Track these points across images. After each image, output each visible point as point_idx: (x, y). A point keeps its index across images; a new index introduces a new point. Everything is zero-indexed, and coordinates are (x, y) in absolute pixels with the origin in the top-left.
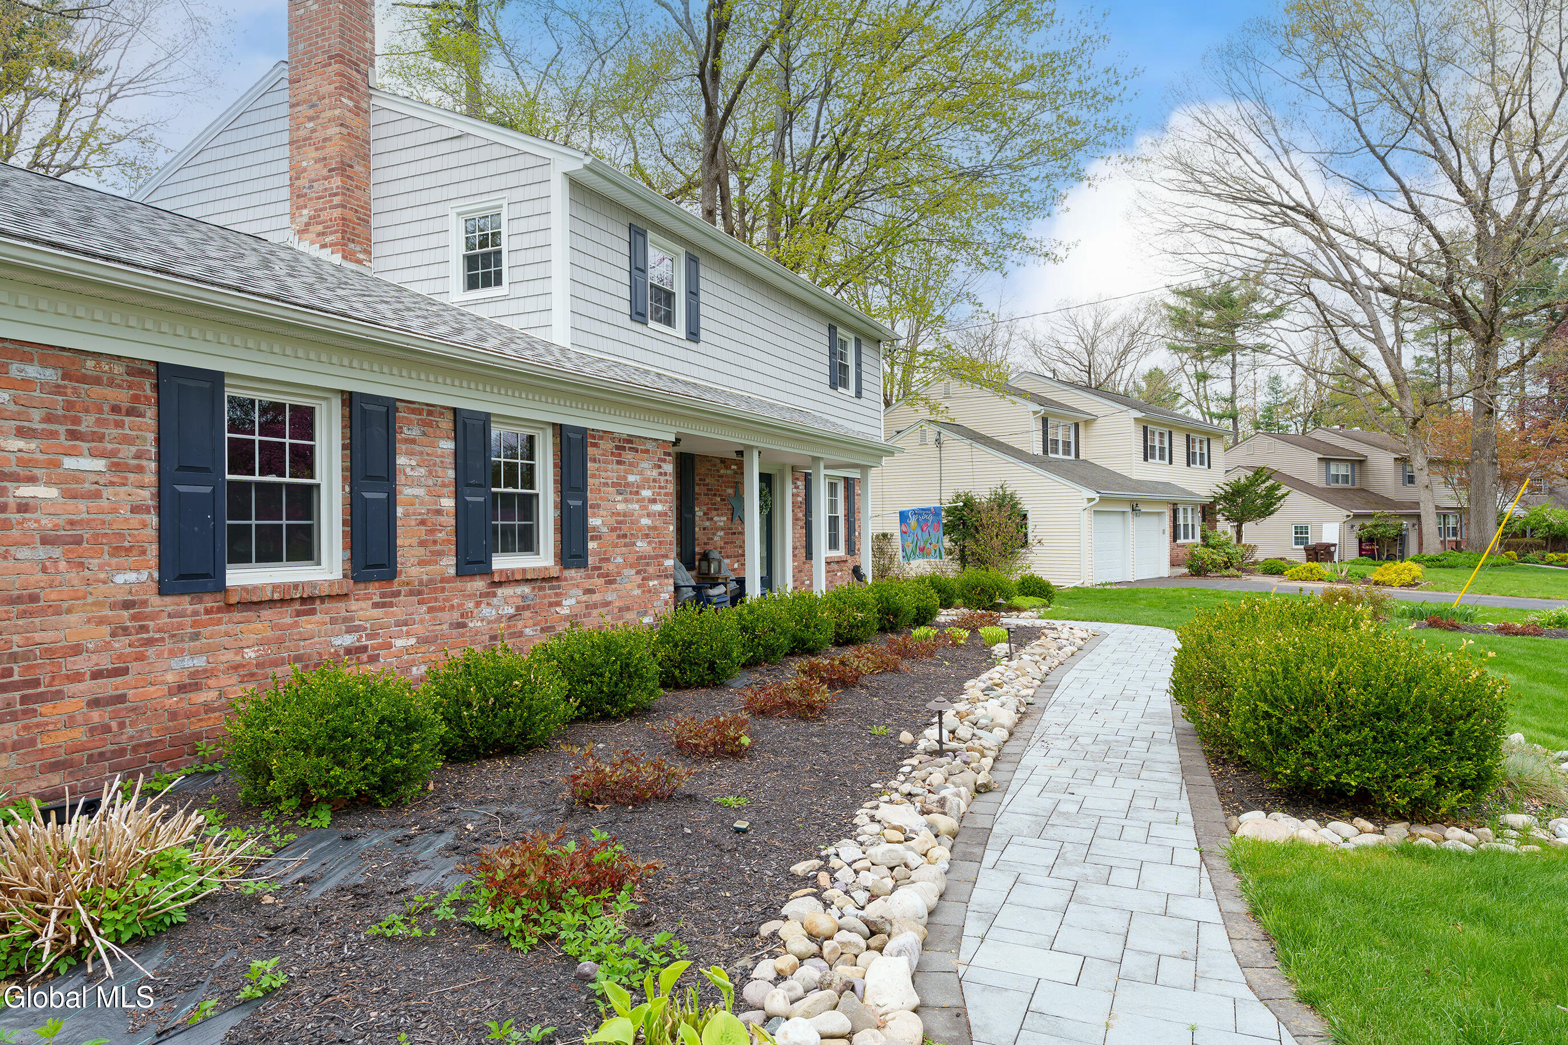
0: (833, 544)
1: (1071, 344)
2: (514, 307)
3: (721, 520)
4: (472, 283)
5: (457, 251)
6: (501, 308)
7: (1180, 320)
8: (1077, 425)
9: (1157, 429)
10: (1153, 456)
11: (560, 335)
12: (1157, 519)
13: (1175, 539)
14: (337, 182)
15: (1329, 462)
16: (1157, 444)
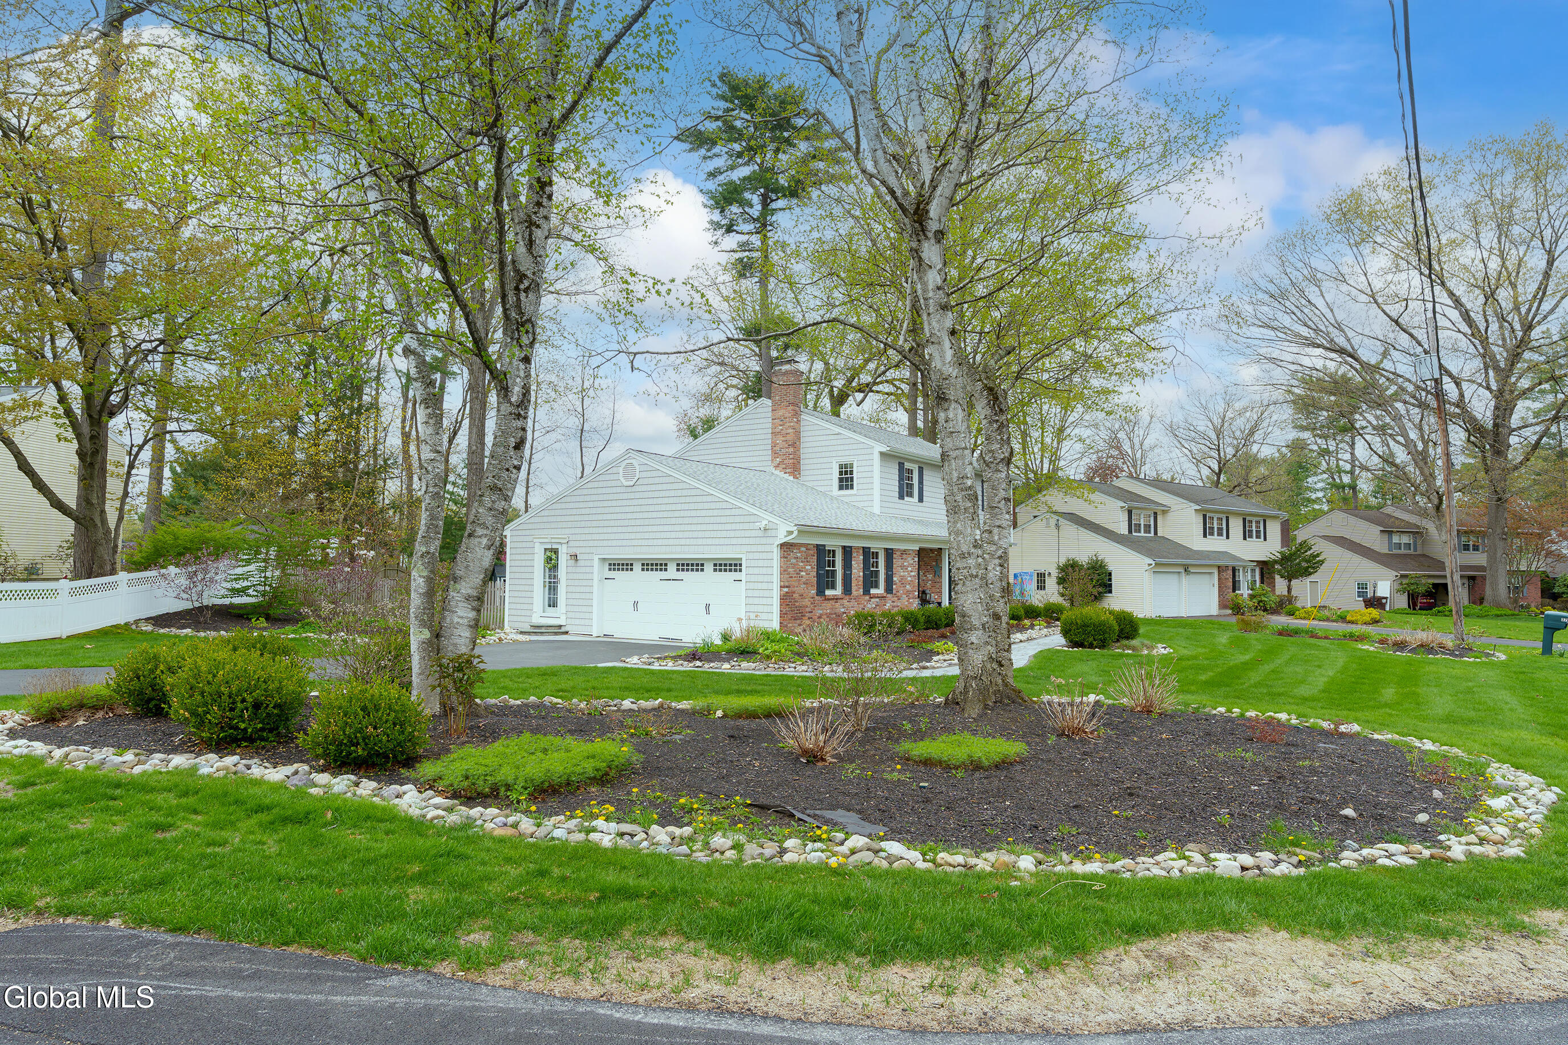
1: (1203, 425)
2: (859, 498)
3: (930, 576)
4: (841, 488)
5: (836, 475)
6: (854, 499)
7: (1305, 406)
8: (1156, 514)
9: (1216, 516)
10: (1212, 534)
11: (877, 510)
12: (1207, 577)
13: (1234, 590)
14: (791, 450)
15: (1390, 533)
16: (1215, 526)
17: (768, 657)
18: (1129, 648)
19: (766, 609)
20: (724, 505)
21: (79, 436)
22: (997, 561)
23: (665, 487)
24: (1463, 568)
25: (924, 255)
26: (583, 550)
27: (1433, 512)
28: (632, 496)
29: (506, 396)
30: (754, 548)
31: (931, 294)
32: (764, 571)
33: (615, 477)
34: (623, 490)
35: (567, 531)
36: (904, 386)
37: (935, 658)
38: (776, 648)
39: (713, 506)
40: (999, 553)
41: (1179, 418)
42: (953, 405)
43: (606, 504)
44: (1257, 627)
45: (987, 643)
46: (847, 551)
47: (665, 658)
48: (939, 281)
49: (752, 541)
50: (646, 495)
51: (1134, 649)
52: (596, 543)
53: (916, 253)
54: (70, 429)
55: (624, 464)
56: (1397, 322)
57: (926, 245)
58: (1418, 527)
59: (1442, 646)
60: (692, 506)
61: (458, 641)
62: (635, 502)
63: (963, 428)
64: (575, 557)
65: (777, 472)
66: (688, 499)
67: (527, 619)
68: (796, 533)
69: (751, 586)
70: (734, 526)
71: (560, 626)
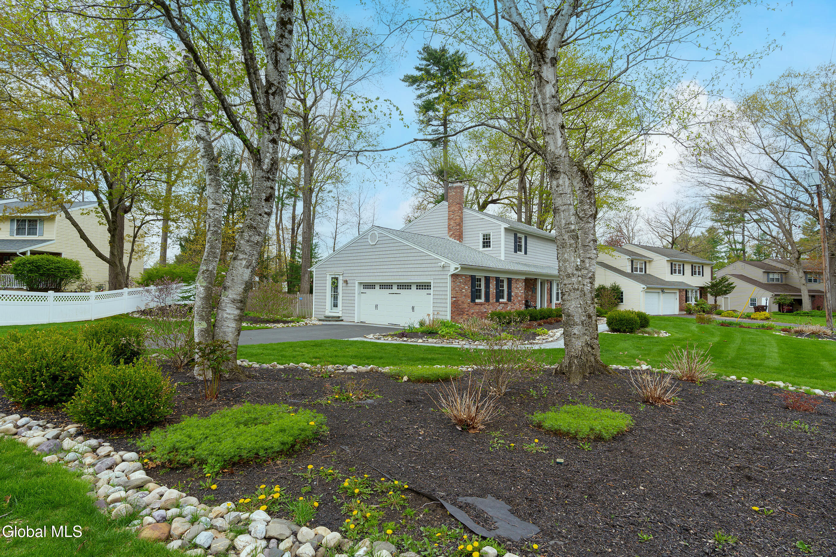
0: (558, 299)
1: (664, 220)
2: (493, 252)
3: (530, 293)
4: (484, 247)
5: (481, 240)
6: (491, 252)
7: (716, 209)
8: (645, 263)
9: (677, 264)
10: (675, 273)
11: (503, 258)
12: (673, 295)
13: (686, 302)
14: (458, 227)
15: (768, 273)
16: (677, 269)
17: (444, 336)
18: (646, 333)
19: (444, 309)
20: (422, 254)
21: (108, 221)
22: (588, 280)
23: (391, 245)
24: (809, 291)
25: (544, 75)
26: (351, 278)
27: (794, 262)
28: (374, 250)
29: (260, 165)
30: (437, 277)
31: (548, 101)
32: (443, 289)
33: (366, 240)
34: (370, 247)
35: (342, 268)
36: (514, 200)
37: (538, 338)
38: (448, 331)
39: (416, 254)
40: (590, 275)
41: (652, 216)
42: (562, 175)
43: (361, 254)
44: (709, 321)
45: (585, 334)
46: (487, 280)
47: (388, 335)
48: (554, 92)
49: (436, 273)
50: (382, 249)
51: (649, 333)
52: (357, 275)
53: (538, 75)
54: (104, 219)
55: (370, 234)
56: (777, 162)
57: (545, 68)
58: (783, 269)
59: (825, 334)
60: (405, 255)
61: (226, 330)
62: (376, 253)
63: (569, 191)
64: (346, 282)
65: (451, 239)
66: (403, 251)
67: (323, 313)
68: (460, 269)
69: (436, 297)
70: (427, 265)
71: (339, 317)
